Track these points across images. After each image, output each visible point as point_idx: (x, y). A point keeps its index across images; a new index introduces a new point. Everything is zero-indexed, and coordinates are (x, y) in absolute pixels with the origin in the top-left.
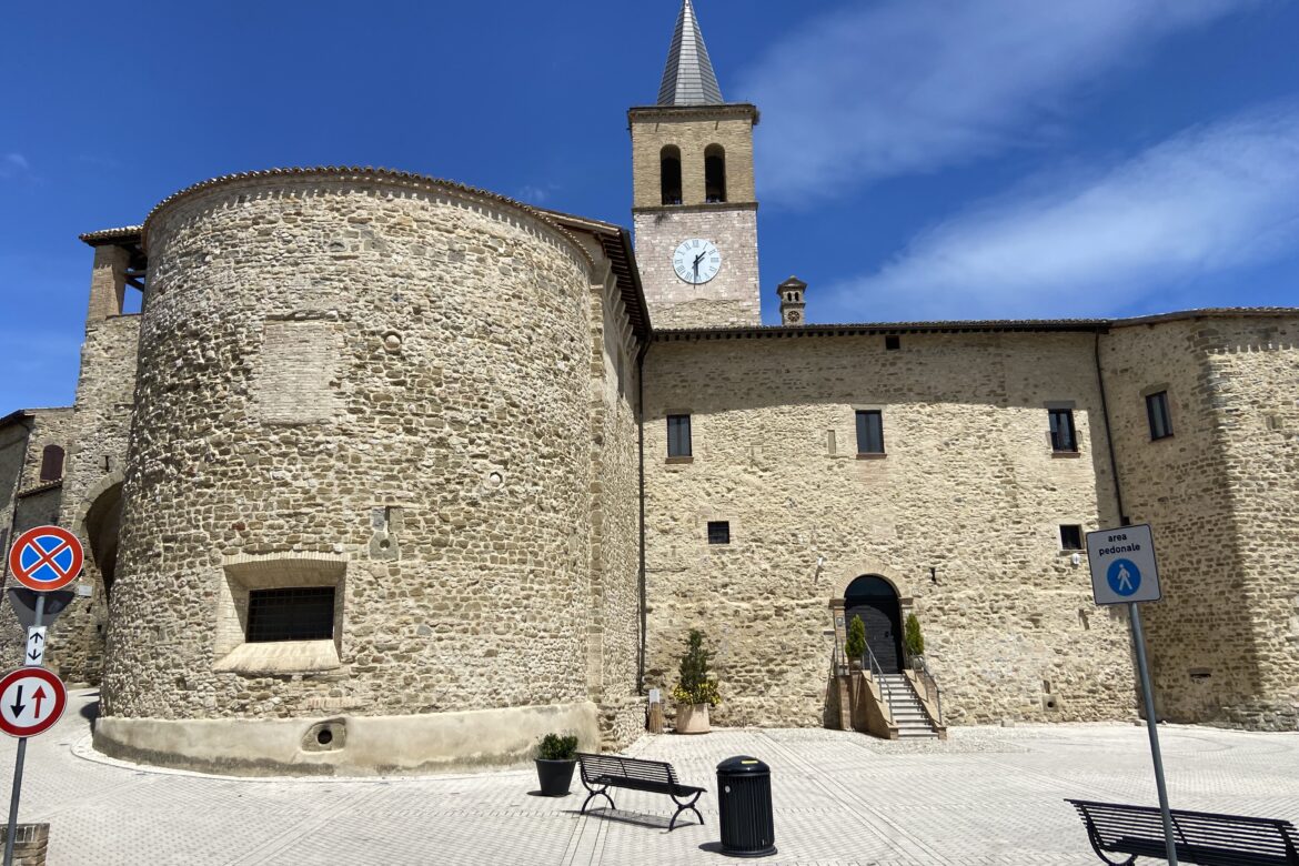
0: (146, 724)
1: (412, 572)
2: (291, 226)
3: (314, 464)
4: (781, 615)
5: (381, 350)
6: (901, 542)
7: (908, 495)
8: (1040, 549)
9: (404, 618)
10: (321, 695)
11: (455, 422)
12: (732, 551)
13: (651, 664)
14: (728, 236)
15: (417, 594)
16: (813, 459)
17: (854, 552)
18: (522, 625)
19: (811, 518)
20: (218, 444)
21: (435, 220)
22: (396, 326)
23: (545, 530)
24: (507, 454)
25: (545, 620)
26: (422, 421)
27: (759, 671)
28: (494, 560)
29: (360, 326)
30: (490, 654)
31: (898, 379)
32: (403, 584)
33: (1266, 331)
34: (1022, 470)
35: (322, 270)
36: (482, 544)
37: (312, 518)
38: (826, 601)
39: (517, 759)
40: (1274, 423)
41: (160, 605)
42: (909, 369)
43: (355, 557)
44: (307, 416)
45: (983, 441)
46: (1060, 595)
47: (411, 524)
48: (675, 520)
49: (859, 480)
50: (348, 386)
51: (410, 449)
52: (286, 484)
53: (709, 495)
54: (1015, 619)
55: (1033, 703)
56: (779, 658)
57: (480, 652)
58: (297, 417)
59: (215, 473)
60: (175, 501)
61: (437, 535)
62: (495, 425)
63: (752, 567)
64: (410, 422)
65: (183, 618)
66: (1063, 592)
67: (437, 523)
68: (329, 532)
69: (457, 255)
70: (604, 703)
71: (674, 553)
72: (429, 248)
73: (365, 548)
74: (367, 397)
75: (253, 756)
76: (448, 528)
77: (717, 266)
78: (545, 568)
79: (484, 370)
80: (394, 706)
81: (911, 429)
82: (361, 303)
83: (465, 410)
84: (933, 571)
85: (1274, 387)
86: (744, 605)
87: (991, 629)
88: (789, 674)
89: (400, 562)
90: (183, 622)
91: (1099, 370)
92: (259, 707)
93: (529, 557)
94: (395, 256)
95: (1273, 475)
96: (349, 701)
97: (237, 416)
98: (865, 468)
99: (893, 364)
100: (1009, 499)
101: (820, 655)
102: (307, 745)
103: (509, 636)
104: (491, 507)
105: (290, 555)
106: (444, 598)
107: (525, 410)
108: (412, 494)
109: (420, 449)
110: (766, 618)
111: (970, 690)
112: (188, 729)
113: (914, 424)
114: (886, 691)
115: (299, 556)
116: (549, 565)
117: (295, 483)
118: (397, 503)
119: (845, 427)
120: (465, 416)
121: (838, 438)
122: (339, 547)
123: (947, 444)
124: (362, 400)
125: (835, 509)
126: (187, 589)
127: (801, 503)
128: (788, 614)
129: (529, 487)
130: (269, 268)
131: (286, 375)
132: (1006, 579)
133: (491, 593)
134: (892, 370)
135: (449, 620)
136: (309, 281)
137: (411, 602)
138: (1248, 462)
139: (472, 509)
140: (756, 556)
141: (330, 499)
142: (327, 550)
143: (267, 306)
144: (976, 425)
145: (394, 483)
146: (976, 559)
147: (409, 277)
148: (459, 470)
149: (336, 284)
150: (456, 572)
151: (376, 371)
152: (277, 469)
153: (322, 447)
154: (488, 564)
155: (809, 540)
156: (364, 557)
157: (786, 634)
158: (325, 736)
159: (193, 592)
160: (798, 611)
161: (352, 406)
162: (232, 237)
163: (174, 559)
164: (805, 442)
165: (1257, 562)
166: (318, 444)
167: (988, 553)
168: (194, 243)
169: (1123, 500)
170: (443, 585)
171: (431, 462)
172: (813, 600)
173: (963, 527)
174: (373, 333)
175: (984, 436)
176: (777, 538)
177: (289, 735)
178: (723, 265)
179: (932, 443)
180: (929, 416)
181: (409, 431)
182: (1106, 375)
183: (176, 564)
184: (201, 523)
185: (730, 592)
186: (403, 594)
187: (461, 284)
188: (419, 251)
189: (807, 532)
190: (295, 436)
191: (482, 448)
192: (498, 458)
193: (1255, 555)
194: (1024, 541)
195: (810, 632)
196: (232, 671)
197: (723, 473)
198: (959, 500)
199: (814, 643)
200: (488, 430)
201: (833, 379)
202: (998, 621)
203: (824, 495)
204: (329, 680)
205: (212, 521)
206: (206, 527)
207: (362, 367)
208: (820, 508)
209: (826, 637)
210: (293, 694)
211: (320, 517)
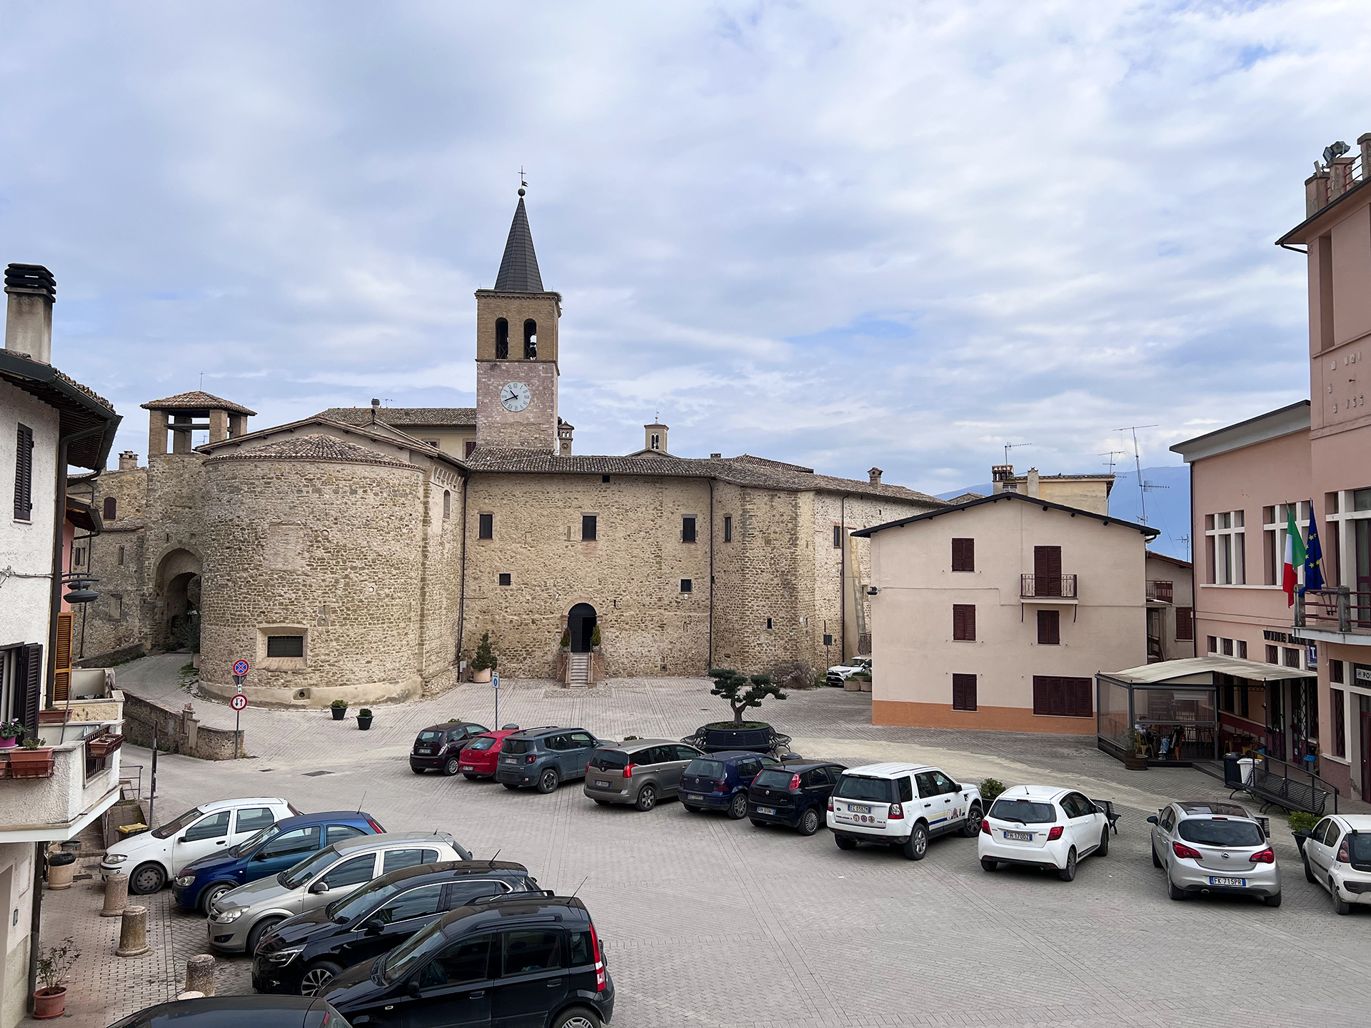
0: (229, 687)
1: (335, 632)
2: (279, 481)
3: (293, 588)
4: (535, 623)
5: (320, 538)
6: (599, 586)
7: (606, 562)
8: (669, 592)
9: (332, 650)
10: (299, 679)
11: (353, 568)
12: (511, 590)
13: (464, 646)
14: (535, 381)
15: (337, 640)
16: (558, 542)
17: (576, 591)
18: (383, 649)
19: (554, 573)
20: (252, 577)
21: (343, 476)
22: (326, 527)
23: (394, 608)
24: (376, 578)
25: (394, 646)
26: (338, 568)
27: (521, 651)
28: (370, 624)
29: (311, 528)
30: (368, 662)
31: (607, 500)
32: (331, 636)
33: (772, 495)
34: (666, 550)
35: (293, 502)
36: (365, 618)
37: (293, 610)
38: (558, 616)
39: (380, 702)
40: (768, 542)
41: (231, 641)
42: (614, 494)
43: (311, 626)
44: (289, 568)
45: (648, 534)
46: (676, 615)
47: (335, 612)
48: (482, 572)
49: (582, 553)
50: (306, 555)
51: (333, 581)
52: (281, 596)
53: (501, 559)
54: (652, 626)
55: (655, 667)
56: (532, 644)
57: (364, 662)
58: (285, 568)
59: (251, 589)
60: (234, 598)
61: (345, 616)
62: (371, 566)
63: (521, 598)
64: (333, 569)
65: (242, 647)
66: (677, 613)
67: (345, 611)
68: (300, 616)
69: (354, 492)
70: (424, 676)
71: (480, 590)
72: (341, 490)
73: (315, 622)
74: (314, 559)
75: (274, 701)
76: (350, 613)
77: (528, 401)
78: (395, 624)
79: (365, 542)
80: (328, 684)
81: (611, 527)
82: (311, 517)
83: (357, 561)
84: (615, 601)
85: (771, 524)
86: (515, 618)
87: (640, 631)
88: (536, 653)
89: (330, 628)
90: (242, 649)
91: (712, 498)
92: (275, 683)
93: (386, 620)
94: (325, 495)
95: (764, 567)
96: (312, 682)
97: (260, 565)
98: (585, 547)
99: (605, 491)
100: (657, 565)
101: (553, 643)
102: (295, 698)
103: (377, 655)
104: (369, 602)
105: (283, 625)
106: (348, 641)
107: (385, 556)
108: (334, 600)
109: (337, 581)
110: (526, 625)
111: (626, 661)
113: (613, 524)
114: (578, 661)
115: (288, 625)
116: (396, 622)
117: (285, 596)
118: (328, 604)
119: (576, 525)
120: (358, 564)
121: (572, 531)
122: (305, 622)
123: (629, 536)
124: (312, 560)
125: (568, 569)
126: (242, 636)
127: (550, 565)
128: (539, 622)
129: (387, 590)
130: (270, 500)
131: (279, 549)
132: (651, 606)
133: (369, 638)
134: (604, 494)
135: (350, 650)
136: (288, 507)
137: (334, 643)
138: (754, 560)
139: (360, 604)
140: (524, 593)
141: (300, 602)
142: (299, 623)
143: (270, 518)
144: (645, 526)
145: (327, 595)
146: (638, 596)
147: (332, 504)
148: (354, 587)
149: (300, 509)
150: (354, 631)
151: (319, 547)
152: (278, 589)
154: (368, 626)
155: (552, 585)
156: (315, 626)
157: (536, 632)
158: (302, 694)
159: (245, 637)
160: (544, 621)
161: (308, 563)
162: (253, 483)
163: (236, 623)
164: (555, 532)
165: (751, 608)
166: (295, 579)
167: (643, 593)
168: (235, 482)
169: (713, 568)
170: (348, 636)
171: (342, 586)
172: (552, 616)
173: (633, 579)
174: (316, 531)
175: (648, 532)
176: (535, 583)
177: (289, 694)
178: (532, 400)
179: (622, 534)
180: (621, 520)
181: (332, 573)
182: (714, 501)
183: (237, 625)
184: (247, 610)
185: (509, 610)
186: (331, 640)
187: (356, 504)
188: (336, 492)
189: (552, 581)
190: (285, 576)
191: (365, 577)
192: (372, 580)
193: (750, 605)
194: (662, 587)
195: (549, 632)
196: (264, 669)
197: (509, 548)
198: (632, 565)
199: (551, 637)
200: (368, 569)
201: (573, 498)
202: (644, 627)
203: (562, 561)
204: (302, 674)
205: (251, 609)
206: (249, 611)
207: (312, 546)
208: (559, 568)
209: (557, 634)
210: (288, 679)
211: (296, 610)
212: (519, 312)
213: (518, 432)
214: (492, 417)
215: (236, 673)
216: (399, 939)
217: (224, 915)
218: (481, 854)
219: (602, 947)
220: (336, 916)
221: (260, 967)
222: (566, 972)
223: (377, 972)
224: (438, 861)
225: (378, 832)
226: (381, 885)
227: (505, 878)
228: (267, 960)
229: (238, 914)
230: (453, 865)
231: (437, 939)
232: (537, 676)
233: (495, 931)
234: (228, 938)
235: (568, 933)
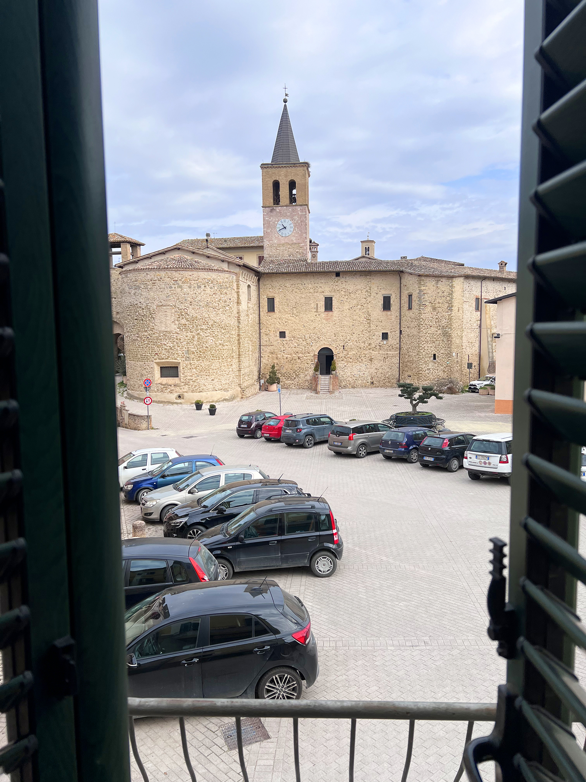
0: (142, 393)
1: (194, 364)
2: (160, 282)
3: (171, 340)
4: (300, 359)
5: (183, 313)
6: (335, 338)
7: (338, 324)
8: (375, 340)
9: (193, 373)
10: (178, 389)
11: (202, 329)
12: (286, 340)
13: (262, 372)
15: (196, 368)
16: (311, 312)
17: (322, 341)
18: (220, 373)
19: (309, 331)
20: (149, 335)
21: (193, 278)
22: (186, 306)
23: (224, 351)
24: (214, 335)
25: (225, 371)
26: (194, 329)
27: (293, 374)
29: (178, 308)
30: (212, 380)
31: (338, 287)
32: (192, 366)
33: (438, 280)
34: (373, 316)
35: (168, 294)
36: (209, 356)
38: (312, 355)
39: (220, 401)
40: (434, 309)
41: (142, 369)
42: (342, 284)
43: (182, 361)
44: (168, 330)
45: (362, 307)
46: (379, 353)
47: (194, 353)
48: (270, 331)
49: (324, 319)
50: (177, 322)
51: (192, 336)
52: (165, 345)
53: (280, 324)
54: (365, 360)
55: (367, 382)
56: (298, 371)
57: (210, 380)
58: (166, 330)
59: (150, 341)
60: (141, 347)
61: (199, 355)
62: (211, 328)
63: (292, 345)
64: (191, 330)
66: (380, 352)
67: (199, 353)
68: (176, 356)
69: (199, 287)
70: (242, 387)
71: (269, 341)
72: (192, 286)
73: (184, 359)
75: (166, 401)
76: (201, 354)
77: (292, 230)
78: (225, 359)
79: (207, 315)
80: (193, 391)
81: (341, 303)
82: (178, 302)
83: (203, 326)
84: (344, 346)
85: (436, 298)
86: (289, 356)
87: (358, 363)
88: (301, 375)
89: (192, 362)
90: (147, 373)
91: (401, 284)
92: (166, 391)
93: (221, 358)
94: (184, 289)
95: (431, 324)
96: (184, 390)
97: (153, 329)
98: (326, 315)
99: (337, 282)
100: (368, 325)
101: (310, 370)
102: (176, 399)
103: (217, 376)
104: (211, 348)
105: (167, 360)
106: (202, 369)
107: (218, 323)
108: (193, 347)
109: (194, 337)
110: (295, 360)
111: (351, 379)
113: (342, 302)
114: (324, 380)
115: (170, 361)
116: (226, 359)
117: (167, 345)
118: (190, 349)
119: (321, 303)
120: (204, 327)
121: (319, 306)
122: (178, 359)
123: (351, 308)
124: (180, 325)
125: (317, 328)
127: (307, 326)
128: (302, 359)
129: (220, 341)
130: (156, 293)
131: (162, 319)
132: (364, 349)
133: (212, 367)
134: (337, 284)
135: (203, 373)
136: (165, 297)
137: (195, 370)
138: (425, 320)
139: (207, 349)
140: (293, 342)
141: (175, 348)
142: (175, 359)
143: (156, 302)
144: (361, 302)
145: (189, 344)
146: (357, 343)
147: (188, 294)
148: (203, 340)
150: (204, 364)
151: (183, 318)
152: (163, 341)
153: (172, 337)
154: (211, 361)
155: (309, 337)
156: (184, 361)
157: (300, 364)
158: (179, 397)
159: (149, 367)
160: (304, 358)
161: (178, 327)
162: (146, 284)
163: (143, 359)
164: (309, 307)
165: (423, 348)
167: (360, 341)
168: (137, 283)
169: (401, 325)
170: (201, 366)
171: (196, 339)
172: (309, 355)
173: (354, 333)
174: (181, 309)
175: (363, 305)
176: (299, 337)
177: (173, 397)
178: (294, 229)
179: (347, 307)
180: (347, 299)
181: (191, 332)
182: (402, 285)
183: (144, 361)
184: (148, 352)
185: (285, 352)
186: (193, 368)
187: (201, 294)
188: (190, 287)
189: (308, 335)
190: (167, 334)
191: (208, 334)
192: (212, 336)
193: (423, 346)
194: (371, 337)
195: (307, 364)
196: (159, 384)
197: (284, 317)
198: (353, 325)
199: (308, 366)
200: (209, 330)
201: (319, 287)
202: (361, 360)
203: (314, 324)
204: (179, 386)
206: (149, 353)
207: (179, 317)
208: (312, 328)
209: (312, 365)
210: (172, 389)
211: (173, 352)
212: (286, 176)
213: (287, 249)
214: (272, 241)
215: (145, 385)
216: (233, 516)
217: (148, 503)
218: (274, 475)
219: (336, 523)
220: (202, 505)
221: (167, 527)
222: (317, 533)
223: (223, 530)
224: (252, 479)
225: (221, 465)
226: (223, 490)
227: (286, 488)
228: (170, 524)
229: (154, 503)
230: (260, 481)
231: (252, 515)
232: (302, 388)
233: (281, 512)
234: (151, 514)
235: (319, 515)
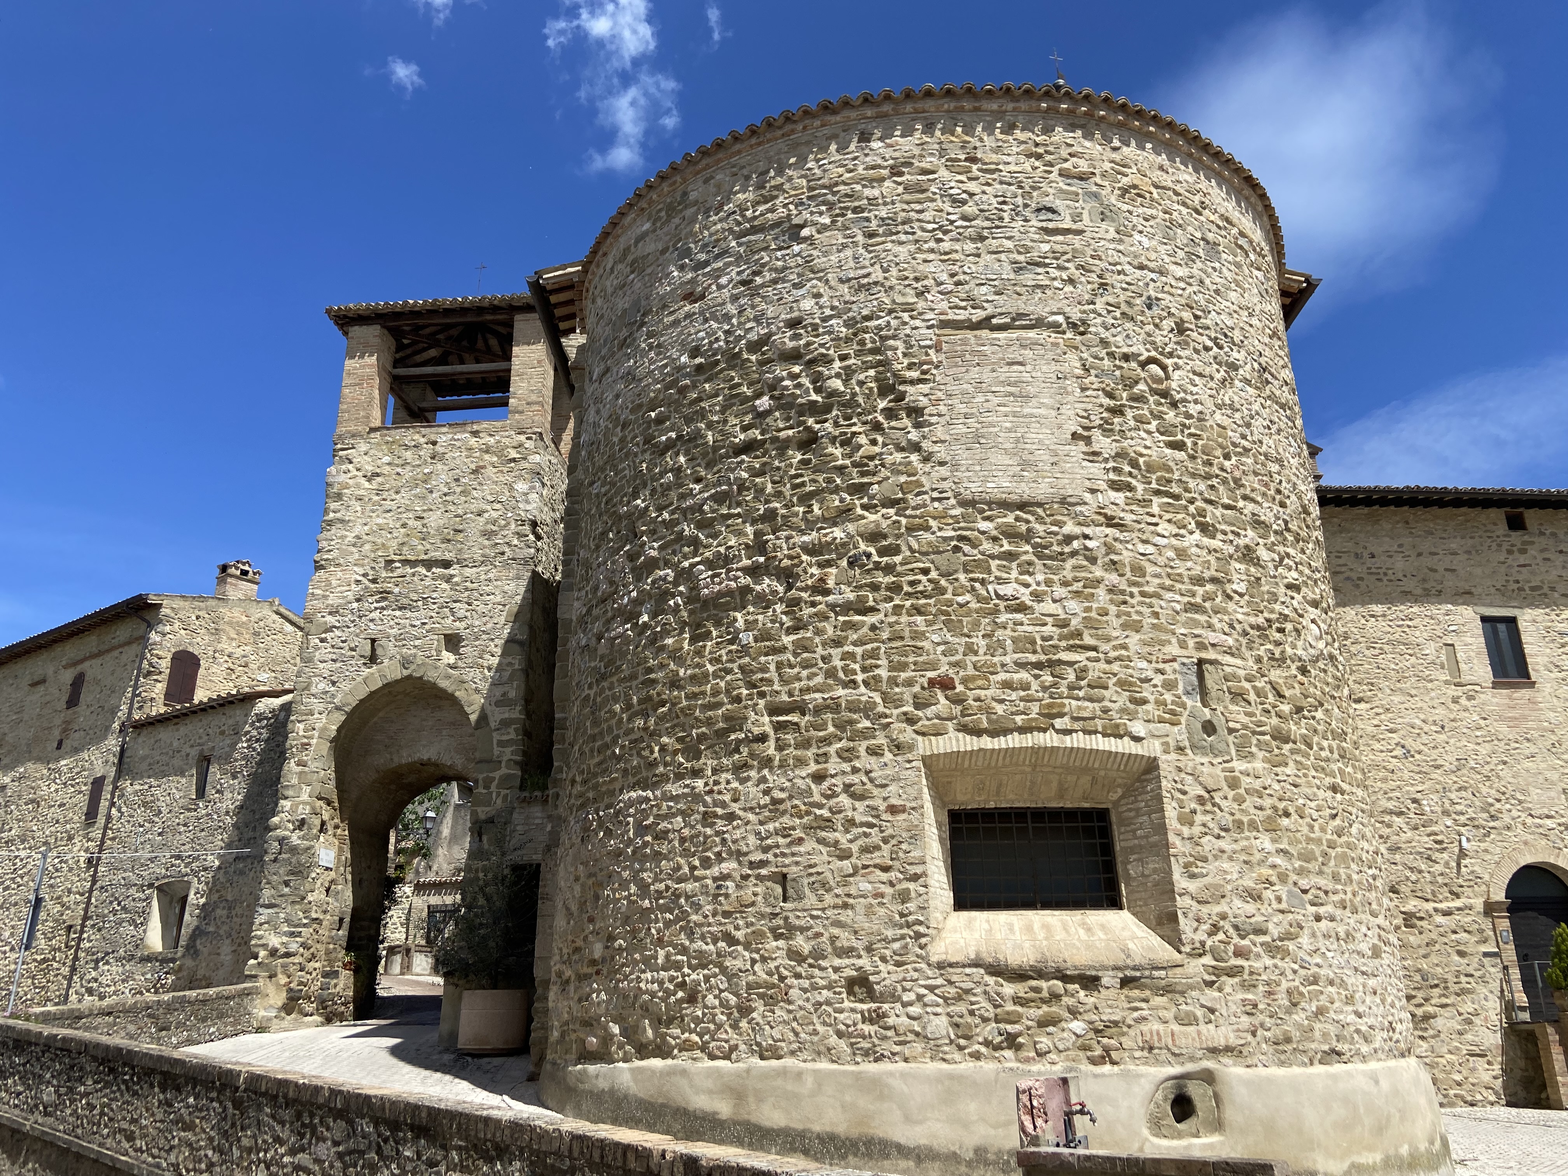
1: (1256, 784)
2: (963, 178)
3: (1068, 575)
4: (1412, 926)
5: (1142, 386)
9: (1264, 871)
15: (1271, 826)
16: (1430, 685)
17: (1511, 829)
19: (1437, 775)
20: (873, 536)
21: (1178, 188)
22: (1156, 349)
26: (1218, 513)
28: (1342, 775)
29: (1104, 343)
30: (1375, 951)
31: (1533, 573)
32: (1249, 805)
35: (1026, 249)
36: (1326, 744)
37: (1081, 674)
38: (1478, 903)
41: (784, 832)
42: (1547, 559)
43: (1166, 748)
44: (1042, 490)
47: (1238, 695)
49: (1501, 719)
50: (1103, 443)
51: (1212, 560)
52: (1022, 608)
56: (1420, 995)
57: (1365, 947)
59: (875, 587)
60: (788, 638)
61: (1275, 720)
62: (1297, 538)
64: (1202, 513)
65: (845, 855)
67: (1271, 697)
68: (1115, 698)
69: (1212, 250)
72: (1179, 231)
73: (1179, 733)
74: (1134, 464)
76: (1285, 708)
79: (1271, 442)
80: (1283, 1048)
81: (1562, 645)
82: (1100, 306)
83: (1264, 503)
88: (1439, 1021)
89: (1237, 765)
90: (846, 864)
92: (1044, 1042)
94: (1137, 236)
96: (1222, 1035)
98: (1507, 701)
99: (1523, 551)
101: (1483, 990)
102: (1157, 1124)
106: (1307, 839)
108: (1229, 641)
109: (1223, 561)
112: (897, 1084)
115: (1068, 741)
117: (1040, 608)
118: (1211, 655)
119: (1469, 640)
120: (1266, 514)
121: (1461, 656)
122: (1138, 728)
124: (1127, 468)
125: (1472, 763)
126: (844, 800)
127: (1419, 753)
128: (1424, 923)
130: (932, 244)
131: (988, 418)
133: (1353, 837)
134: (1522, 560)
135: (1321, 882)
136: (1007, 267)
137: (1265, 842)
139: (1304, 679)
141: (1108, 639)
142: (1117, 733)
143: (938, 305)
145: (1202, 618)
147: (1162, 272)
148: (1277, 607)
149: (1054, 273)
151: (1140, 420)
152: (999, 581)
153: (1076, 544)
154: (1339, 781)
155: (1439, 809)
156: (1181, 751)
157: (1425, 956)
158: (1181, 1104)
159: (860, 806)
160: (1439, 919)
161: (1112, 476)
162: (851, 196)
163: (805, 744)
164: (1413, 659)
166: (1069, 539)
170: (1300, 813)
171: (1242, 587)
172: (1458, 903)
174: (1126, 357)
176: (1390, 805)
177: (1121, 1102)
181: (1204, 529)
183: (810, 753)
186: (1253, 825)
187: (1224, 297)
188: (1168, 234)
189: (1435, 797)
190: (1025, 524)
191: (1293, 574)
192: (1310, 595)
195: (1461, 954)
196: (976, 964)
199: (1470, 970)
200: (1293, 544)
201: (1441, 569)
203: (1452, 741)
204: (1167, 990)
205: (883, 673)
206: (871, 683)
207: (1117, 411)
208: (1449, 760)
209: (1486, 961)
210: (1108, 1015)
211: (1096, 670)
232: (1462, 1098)
